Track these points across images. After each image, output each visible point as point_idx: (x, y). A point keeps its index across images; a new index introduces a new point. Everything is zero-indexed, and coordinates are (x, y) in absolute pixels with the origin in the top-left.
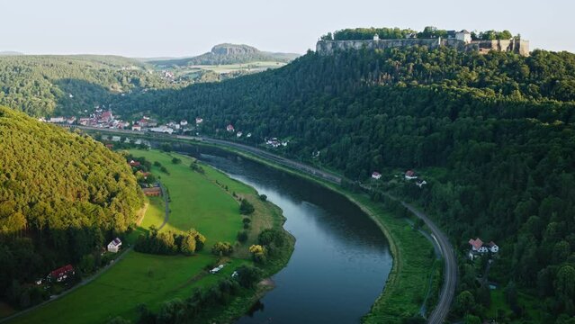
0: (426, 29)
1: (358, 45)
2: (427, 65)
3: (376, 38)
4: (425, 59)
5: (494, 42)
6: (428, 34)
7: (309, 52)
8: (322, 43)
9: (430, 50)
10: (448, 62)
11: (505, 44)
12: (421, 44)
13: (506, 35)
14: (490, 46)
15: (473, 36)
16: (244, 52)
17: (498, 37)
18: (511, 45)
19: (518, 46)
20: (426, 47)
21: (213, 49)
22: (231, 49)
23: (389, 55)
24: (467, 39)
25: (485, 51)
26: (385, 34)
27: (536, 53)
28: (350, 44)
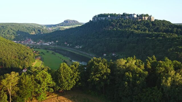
0: (123, 13)
1: (104, 18)
2: (123, 24)
3: (109, 16)
4: (122, 22)
5: (143, 17)
6: (124, 15)
7: (90, 21)
8: (94, 18)
9: (124, 20)
10: (129, 23)
11: (146, 18)
12: (122, 18)
13: (147, 15)
14: (142, 18)
15: (137, 15)
16: (74, 22)
17: (145, 16)
18: (148, 18)
19: (150, 18)
20: (123, 19)
21: (64, 21)
23: (112, 21)
24: (135, 16)
25: (140, 20)
26: (111, 15)
27: (155, 20)
28: (102, 18)
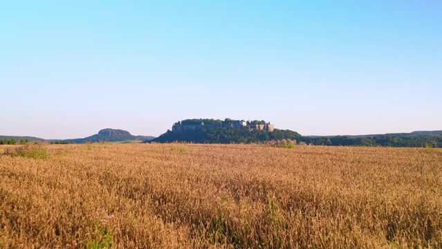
0: (226, 119)
1: (194, 127)
2: (226, 136)
3: (203, 124)
4: (225, 133)
5: (257, 125)
6: (227, 121)
7: (168, 131)
8: (174, 127)
9: (228, 129)
10: (235, 134)
11: (262, 127)
12: (223, 126)
13: (263, 122)
14: (255, 127)
15: (248, 123)
16: (120, 134)
17: (259, 123)
18: (264, 127)
19: (268, 127)
20: (225, 128)
21: (100, 132)
22: (112, 132)
23: (208, 132)
24: (245, 124)
25: (252, 130)
26: (206, 121)
27: (275, 130)
28: (190, 127)
